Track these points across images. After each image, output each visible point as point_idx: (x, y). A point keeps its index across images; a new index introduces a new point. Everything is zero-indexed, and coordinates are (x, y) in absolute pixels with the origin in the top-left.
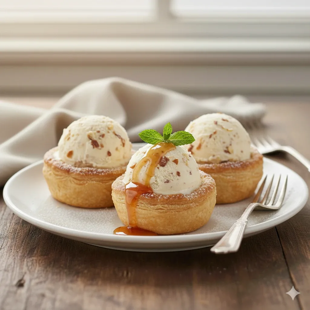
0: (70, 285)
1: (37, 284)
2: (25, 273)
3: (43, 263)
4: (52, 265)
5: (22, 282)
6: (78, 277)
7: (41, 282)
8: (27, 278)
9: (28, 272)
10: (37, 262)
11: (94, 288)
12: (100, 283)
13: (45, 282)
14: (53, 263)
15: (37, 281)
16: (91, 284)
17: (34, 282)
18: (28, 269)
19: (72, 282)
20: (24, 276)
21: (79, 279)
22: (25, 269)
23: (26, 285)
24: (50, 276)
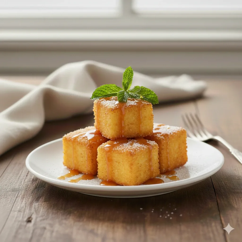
0: (64, 221)
1: (41, 220)
2: (33, 213)
3: (47, 207)
4: (52, 208)
5: (30, 219)
6: (70, 216)
7: (44, 219)
8: (34, 217)
9: (35, 212)
10: (41, 206)
11: (81, 224)
12: (85, 220)
13: (47, 219)
14: (53, 206)
15: (41, 218)
16: (79, 221)
17: (38, 219)
18: (35, 211)
19: (65, 219)
20: (31, 215)
21: (71, 217)
22: (33, 210)
23: (33, 221)
24: (50, 215)
